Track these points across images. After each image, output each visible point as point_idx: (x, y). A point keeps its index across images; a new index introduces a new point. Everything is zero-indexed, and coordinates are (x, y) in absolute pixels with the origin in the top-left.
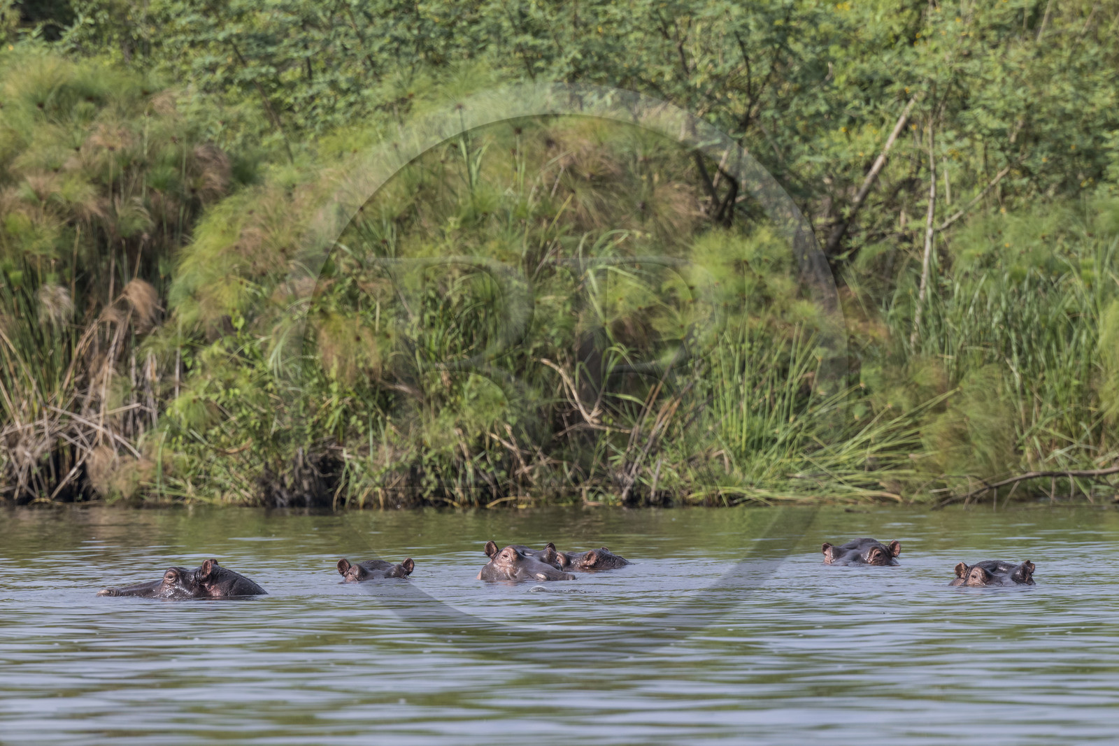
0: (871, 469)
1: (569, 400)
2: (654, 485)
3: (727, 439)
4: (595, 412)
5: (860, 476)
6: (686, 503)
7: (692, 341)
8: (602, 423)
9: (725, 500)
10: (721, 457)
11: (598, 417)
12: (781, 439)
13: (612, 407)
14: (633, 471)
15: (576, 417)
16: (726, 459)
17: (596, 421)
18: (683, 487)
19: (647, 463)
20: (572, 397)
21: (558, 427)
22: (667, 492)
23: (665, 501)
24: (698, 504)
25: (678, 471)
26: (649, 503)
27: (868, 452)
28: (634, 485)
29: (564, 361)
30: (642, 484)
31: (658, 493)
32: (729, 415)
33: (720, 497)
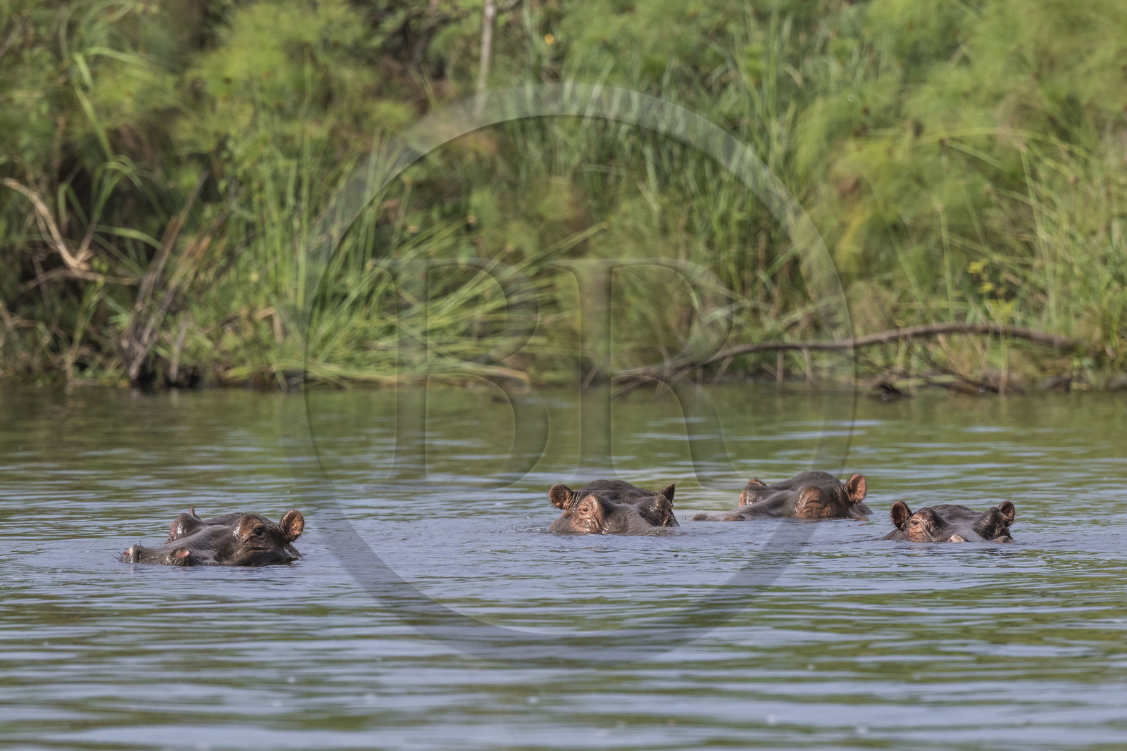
0: (481, 336)
1: (46, 238)
2: (175, 358)
3: (277, 292)
4: (83, 255)
5: (467, 345)
6: (223, 384)
7: (225, 155)
8: (92, 270)
9: (280, 378)
10: (269, 319)
11: (89, 261)
12: (354, 294)
13: (108, 248)
14: (146, 338)
15: (55, 261)
16: (277, 323)
17: (84, 267)
18: (217, 361)
19: (165, 326)
20: (49, 232)
21: (28, 275)
22: (195, 368)
23: (191, 381)
24: (241, 385)
25: (209, 337)
26: (169, 385)
27: (478, 313)
28: (147, 358)
29: (37, 182)
30: (158, 357)
31: (182, 369)
32: (279, 259)
33: (273, 376)
